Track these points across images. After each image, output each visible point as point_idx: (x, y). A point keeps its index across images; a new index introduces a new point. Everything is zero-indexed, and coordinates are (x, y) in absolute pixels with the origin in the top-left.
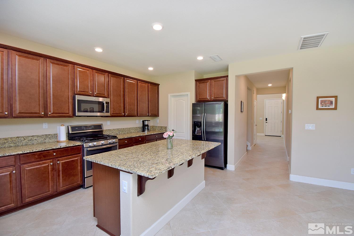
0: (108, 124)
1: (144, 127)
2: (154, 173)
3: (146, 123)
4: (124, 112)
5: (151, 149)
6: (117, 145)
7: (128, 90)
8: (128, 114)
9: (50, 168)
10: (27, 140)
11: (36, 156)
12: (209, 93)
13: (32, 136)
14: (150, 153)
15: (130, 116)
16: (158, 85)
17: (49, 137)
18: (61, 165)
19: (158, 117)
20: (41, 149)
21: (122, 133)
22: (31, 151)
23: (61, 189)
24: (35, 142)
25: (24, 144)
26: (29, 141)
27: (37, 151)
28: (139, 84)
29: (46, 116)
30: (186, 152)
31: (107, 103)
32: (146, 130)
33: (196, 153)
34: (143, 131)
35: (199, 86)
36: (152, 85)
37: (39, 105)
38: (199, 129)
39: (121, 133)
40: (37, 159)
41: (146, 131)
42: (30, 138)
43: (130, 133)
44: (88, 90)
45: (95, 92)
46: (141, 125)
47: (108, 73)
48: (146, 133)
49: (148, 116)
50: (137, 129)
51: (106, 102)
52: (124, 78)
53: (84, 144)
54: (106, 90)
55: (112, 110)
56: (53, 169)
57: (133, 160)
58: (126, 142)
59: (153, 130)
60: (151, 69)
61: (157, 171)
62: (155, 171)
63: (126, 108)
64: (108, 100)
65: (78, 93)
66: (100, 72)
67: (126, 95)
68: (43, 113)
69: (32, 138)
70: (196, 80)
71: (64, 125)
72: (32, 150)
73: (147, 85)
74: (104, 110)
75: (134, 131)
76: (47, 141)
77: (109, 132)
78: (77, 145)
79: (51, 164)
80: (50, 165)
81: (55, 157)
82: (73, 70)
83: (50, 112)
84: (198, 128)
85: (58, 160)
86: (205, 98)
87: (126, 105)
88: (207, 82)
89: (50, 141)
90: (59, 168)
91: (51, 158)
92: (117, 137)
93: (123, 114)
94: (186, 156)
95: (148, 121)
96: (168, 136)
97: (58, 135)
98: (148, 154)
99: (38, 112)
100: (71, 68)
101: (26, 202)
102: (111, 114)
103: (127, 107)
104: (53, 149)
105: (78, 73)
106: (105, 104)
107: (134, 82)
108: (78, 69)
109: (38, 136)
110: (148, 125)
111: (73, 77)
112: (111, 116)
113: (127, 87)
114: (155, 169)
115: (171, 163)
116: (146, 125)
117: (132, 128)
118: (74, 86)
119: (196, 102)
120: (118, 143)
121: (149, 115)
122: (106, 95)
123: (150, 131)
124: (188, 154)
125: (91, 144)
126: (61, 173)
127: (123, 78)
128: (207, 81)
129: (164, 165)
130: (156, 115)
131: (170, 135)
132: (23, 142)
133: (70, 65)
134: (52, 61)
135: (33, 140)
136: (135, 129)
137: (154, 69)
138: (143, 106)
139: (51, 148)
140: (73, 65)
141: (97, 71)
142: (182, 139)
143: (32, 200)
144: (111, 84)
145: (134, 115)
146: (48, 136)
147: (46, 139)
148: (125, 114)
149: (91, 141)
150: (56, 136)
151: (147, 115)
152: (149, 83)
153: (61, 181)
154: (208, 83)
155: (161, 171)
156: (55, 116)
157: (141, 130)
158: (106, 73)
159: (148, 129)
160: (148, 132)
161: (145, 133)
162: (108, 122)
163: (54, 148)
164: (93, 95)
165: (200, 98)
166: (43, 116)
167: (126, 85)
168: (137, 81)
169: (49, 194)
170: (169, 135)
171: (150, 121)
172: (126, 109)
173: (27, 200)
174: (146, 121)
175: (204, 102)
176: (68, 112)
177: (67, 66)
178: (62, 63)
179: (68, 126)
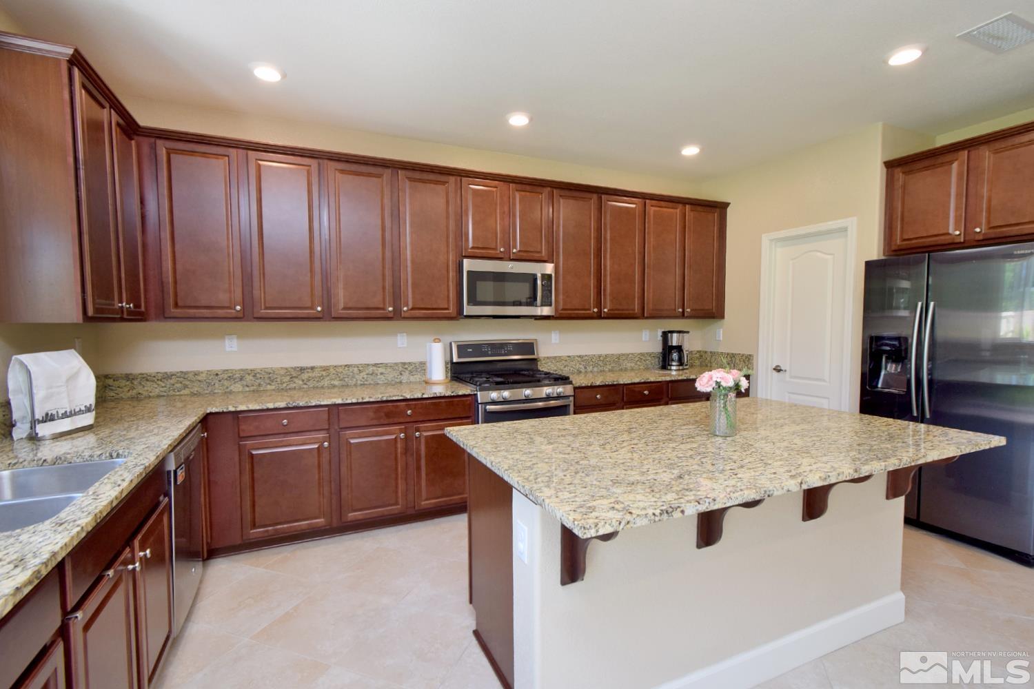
0: (553, 341)
1: (669, 353)
2: (596, 521)
3: (675, 340)
4: (599, 304)
5: (648, 429)
6: (569, 405)
7: (611, 233)
8: (612, 310)
9: (399, 445)
10: (364, 373)
11: (371, 414)
12: (957, 209)
13: (375, 365)
14: (635, 441)
15: (618, 315)
16: (721, 208)
17: (409, 369)
18: (423, 441)
19: (722, 321)
20: (380, 396)
21: (595, 369)
22: (360, 401)
23: (423, 503)
24: (381, 379)
25: (359, 382)
26: (369, 376)
27: (371, 400)
28: (651, 210)
29: (397, 316)
30: (786, 455)
31: (546, 278)
32: (674, 363)
33: (832, 467)
34: (665, 365)
35: (904, 187)
36: (699, 208)
37: (384, 288)
38: (896, 369)
39: (590, 369)
40: (372, 419)
41: (674, 368)
42: (371, 369)
43: (621, 370)
44: (494, 244)
45: (515, 247)
46: (658, 348)
47: (551, 187)
48: (674, 373)
49: (683, 316)
50: (644, 358)
51: (543, 275)
52: (600, 195)
53: (479, 393)
54: (545, 236)
55: (561, 297)
56: (406, 450)
57: (563, 456)
58: (598, 396)
59: (701, 366)
60: (690, 151)
61: (611, 514)
62: (604, 514)
63: (605, 290)
64: (549, 268)
65: (471, 255)
66: (528, 188)
67: (605, 251)
68: (391, 309)
69: (375, 368)
70: (890, 165)
71: (439, 341)
72: (363, 398)
73: (678, 210)
74: (535, 299)
75: (633, 365)
76: (405, 378)
77: (556, 366)
78: (460, 393)
79: (402, 435)
80: (399, 440)
81: (412, 420)
82: (459, 191)
83: (407, 305)
84: (889, 366)
85: (417, 430)
86: (936, 236)
87: (605, 281)
88: (951, 163)
89: (412, 379)
90: (418, 450)
91: (402, 420)
92: (571, 382)
93: (596, 310)
94: (775, 473)
95: (679, 332)
96: (714, 385)
97: (428, 365)
98: (625, 444)
99: (381, 306)
100: (453, 185)
101: (349, 519)
102: (556, 310)
103: (608, 286)
104: (406, 400)
105: (470, 197)
106: (539, 282)
107: (633, 206)
108: (471, 186)
109: (386, 366)
110: (679, 349)
111: (460, 211)
112: (558, 316)
113: (608, 227)
114: (612, 505)
115: (687, 493)
116: (673, 348)
117: (628, 355)
118: (461, 234)
119: (884, 255)
120: (572, 399)
121: (683, 312)
122: (544, 253)
123: (687, 367)
124: (786, 468)
125: (494, 395)
126: (423, 462)
127: (595, 196)
128: (948, 157)
129: (653, 496)
130: (712, 311)
131: (724, 384)
132: (357, 377)
133: (452, 179)
134: (410, 174)
135: (377, 375)
136: (637, 359)
137: (702, 150)
138: (665, 285)
139: (402, 396)
140: (459, 178)
141: (519, 186)
142: (796, 405)
143: (361, 517)
144: (559, 218)
145: (631, 312)
146: (406, 366)
147: (403, 373)
148: (600, 311)
149: (499, 385)
150: (422, 367)
151: (678, 314)
152: (688, 204)
153: (423, 483)
154: (955, 165)
155: (628, 517)
156: (418, 315)
157: (656, 362)
158: (545, 189)
159: (681, 362)
160: (681, 372)
161: (669, 372)
162: (553, 335)
163: (408, 397)
164: (507, 256)
165: (906, 237)
166: (391, 315)
167: (607, 219)
168: (645, 202)
169: (396, 512)
170: (717, 382)
171: (688, 332)
172: (605, 295)
173: (352, 515)
174: (675, 335)
175: (929, 252)
176: (446, 306)
177: (444, 183)
178: (432, 177)
179: (451, 344)
